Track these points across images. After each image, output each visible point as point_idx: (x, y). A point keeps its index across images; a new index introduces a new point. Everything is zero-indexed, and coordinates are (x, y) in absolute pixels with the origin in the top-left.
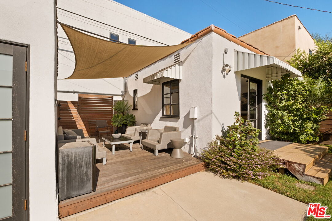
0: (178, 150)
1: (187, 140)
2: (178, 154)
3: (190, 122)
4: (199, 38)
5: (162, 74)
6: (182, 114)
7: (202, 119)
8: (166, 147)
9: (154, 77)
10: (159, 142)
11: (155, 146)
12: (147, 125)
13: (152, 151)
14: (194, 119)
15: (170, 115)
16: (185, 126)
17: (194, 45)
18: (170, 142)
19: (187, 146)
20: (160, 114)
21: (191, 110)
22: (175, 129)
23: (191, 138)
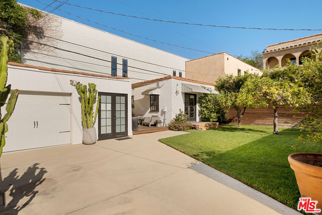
0: (159, 124)
1: (162, 121)
2: (159, 125)
3: (163, 113)
4: (167, 79)
5: (152, 93)
6: (160, 110)
7: (168, 112)
8: (153, 124)
9: (148, 93)
10: (151, 121)
11: (149, 123)
12: (142, 115)
13: (148, 126)
14: (165, 112)
15: (154, 110)
16: (162, 115)
17: (165, 81)
18: (155, 121)
19: (162, 123)
20: (149, 110)
21: (164, 108)
22: (157, 116)
23: (164, 119)
